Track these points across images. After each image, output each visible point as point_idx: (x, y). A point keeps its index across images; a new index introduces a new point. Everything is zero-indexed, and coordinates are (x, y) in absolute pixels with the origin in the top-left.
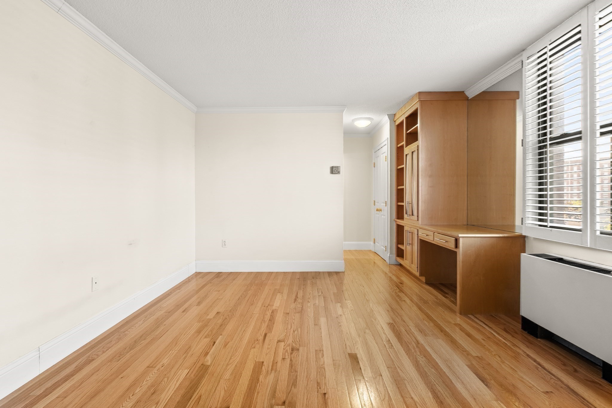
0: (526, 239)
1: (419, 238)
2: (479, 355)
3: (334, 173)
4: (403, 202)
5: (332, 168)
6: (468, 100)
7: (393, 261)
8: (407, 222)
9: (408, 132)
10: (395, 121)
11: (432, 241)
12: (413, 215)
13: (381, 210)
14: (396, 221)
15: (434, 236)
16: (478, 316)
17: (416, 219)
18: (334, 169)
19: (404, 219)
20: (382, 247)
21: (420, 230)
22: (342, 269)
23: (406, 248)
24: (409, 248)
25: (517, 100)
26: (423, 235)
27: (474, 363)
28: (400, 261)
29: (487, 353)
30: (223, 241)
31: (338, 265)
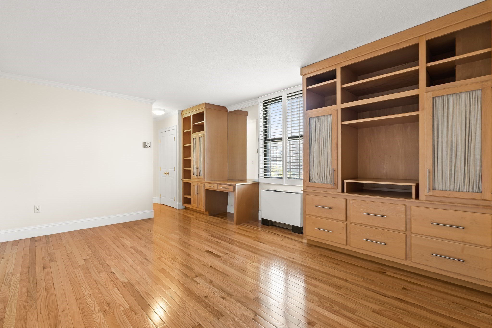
0: (259, 184)
1: (205, 189)
2: (255, 236)
3: (146, 147)
4: (190, 168)
5: (145, 144)
6: (228, 112)
7: (182, 207)
8: (194, 181)
9: (194, 124)
10: (182, 115)
11: (216, 189)
12: (199, 176)
13: (169, 174)
14: (182, 180)
15: (218, 186)
16: (244, 224)
17: (203, 178)
18: (146, 144)
19: (191, 178)
20: (169, 199)
21: (206, 184)
22: (152, 216)
23: (193, 196)
24: (196, 196)
25: (247, 116)
26: (209, 186)
27: (256, 239)
28: (188, 206)
29: (257, 235)
30: (35, 207)
31: (149, 214)
